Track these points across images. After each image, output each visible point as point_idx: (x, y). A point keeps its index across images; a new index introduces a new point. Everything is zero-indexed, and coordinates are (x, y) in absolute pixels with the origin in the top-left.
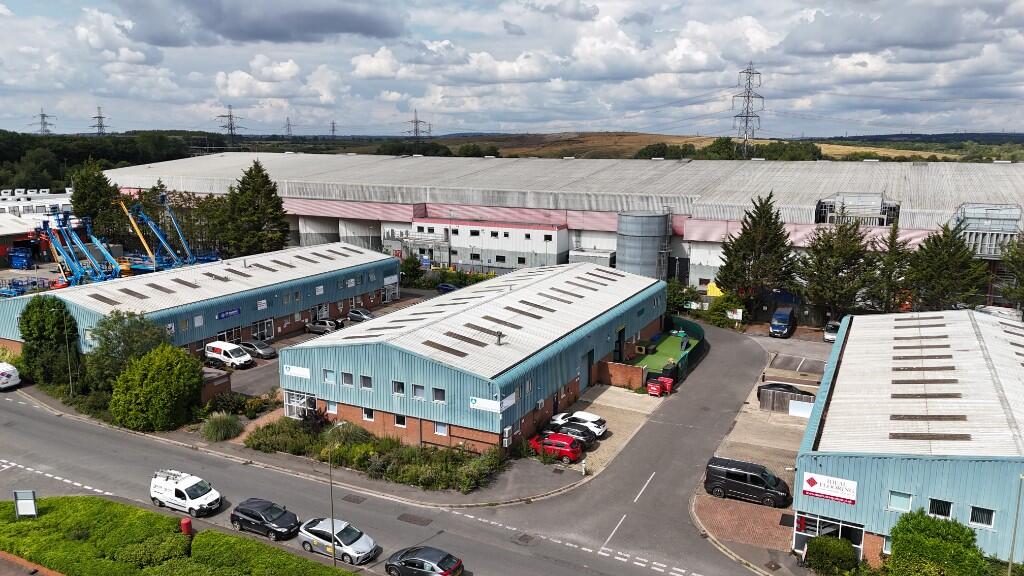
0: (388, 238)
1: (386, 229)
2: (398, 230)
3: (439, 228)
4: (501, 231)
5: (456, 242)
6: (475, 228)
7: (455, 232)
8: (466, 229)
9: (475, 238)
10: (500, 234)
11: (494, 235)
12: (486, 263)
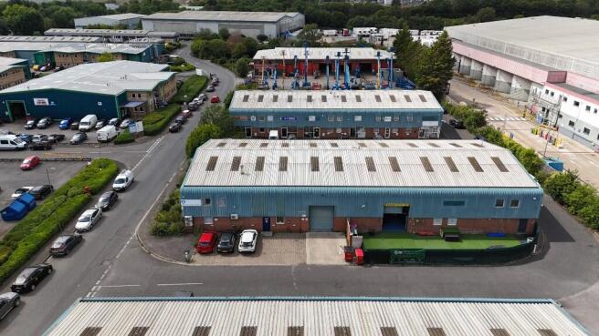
0: (533, 94)
1: (533, 87)
2: (539, 90)
3: (558, 93)
4: (593, 106)
5: (564, 108)
6: (577, 99)
7: (565, 99)
8: (572, 98)
9: (576, 107)
10: (592, 110)
11: (588, 108)
12: (576, 132)
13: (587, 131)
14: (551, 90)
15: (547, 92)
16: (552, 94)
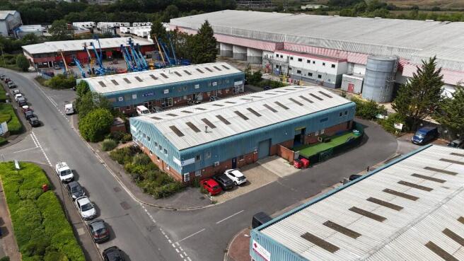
0: (265, 58)
1: (265, 54)
2: (269, 55)
3: (285, 56)
4: (312, 60)
5: (292, 63)
6: (300, 57)
7: (292, 58)
8: (296, 57)
9: (300, 62)
10: (312, 62)
11: (309, 61)
12: (303, 76)
13: (310, 74)
14: (280, 54)
15: (277, 56)
16: (282, 57)
